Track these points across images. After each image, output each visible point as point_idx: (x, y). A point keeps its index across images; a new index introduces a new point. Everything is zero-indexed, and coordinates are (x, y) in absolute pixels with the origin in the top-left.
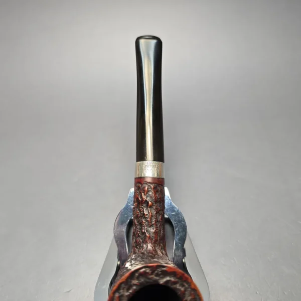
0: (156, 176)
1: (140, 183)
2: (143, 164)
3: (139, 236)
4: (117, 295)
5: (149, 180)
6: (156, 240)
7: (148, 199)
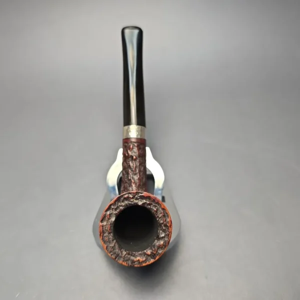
0: (139, 137)
1: (127, 142)
2: (129, 128)
3: (126, 182)
4: (108, 213)
5: (133, 140)
6: (139, 185)
7: (133, 154)
